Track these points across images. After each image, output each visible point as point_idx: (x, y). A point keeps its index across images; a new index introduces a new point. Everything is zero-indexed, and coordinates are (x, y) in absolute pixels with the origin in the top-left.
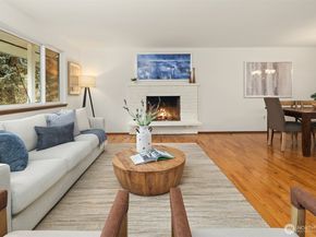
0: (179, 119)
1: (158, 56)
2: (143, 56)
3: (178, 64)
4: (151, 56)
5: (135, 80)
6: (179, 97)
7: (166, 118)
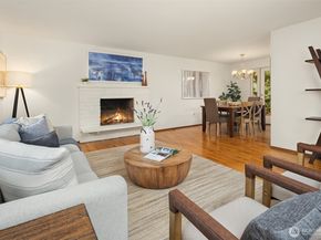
0: (132, 121)
1: (113, 57)
2: (95, 54)
3: (131, 66)
4: (104, 56)
5: (86, 80)
6: (132, 99)
7: (121, 121)
